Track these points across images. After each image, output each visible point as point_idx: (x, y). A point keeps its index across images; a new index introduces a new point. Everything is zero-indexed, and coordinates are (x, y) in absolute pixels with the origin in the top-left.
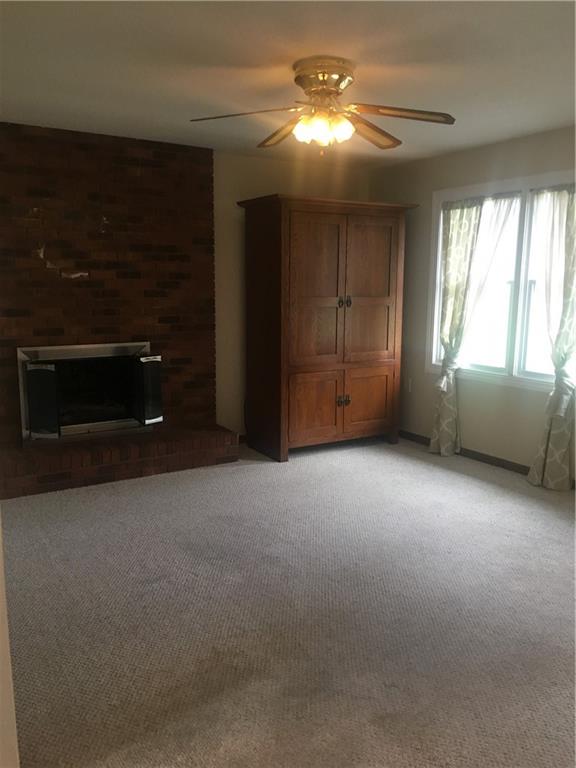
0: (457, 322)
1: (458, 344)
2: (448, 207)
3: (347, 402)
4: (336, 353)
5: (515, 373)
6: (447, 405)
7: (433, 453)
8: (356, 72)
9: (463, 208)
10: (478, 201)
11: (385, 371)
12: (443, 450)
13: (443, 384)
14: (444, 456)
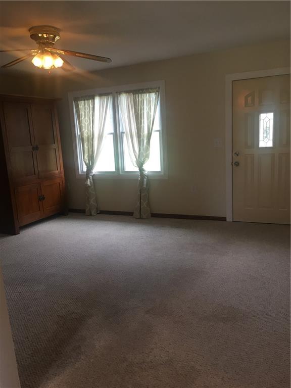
0: (91, 153)
1: (93, 163)
2: (77, 99)
3: (44, 198)
4: (35, 174)
5: (121, 173)
6: (92, 192)
7: (88, 215)
8: (61, 34)
9: (84, 100)
10: (92, 98)
11: (58, 181)
12: (93, 213)
13: (89, 183)
14: (94, 216)
